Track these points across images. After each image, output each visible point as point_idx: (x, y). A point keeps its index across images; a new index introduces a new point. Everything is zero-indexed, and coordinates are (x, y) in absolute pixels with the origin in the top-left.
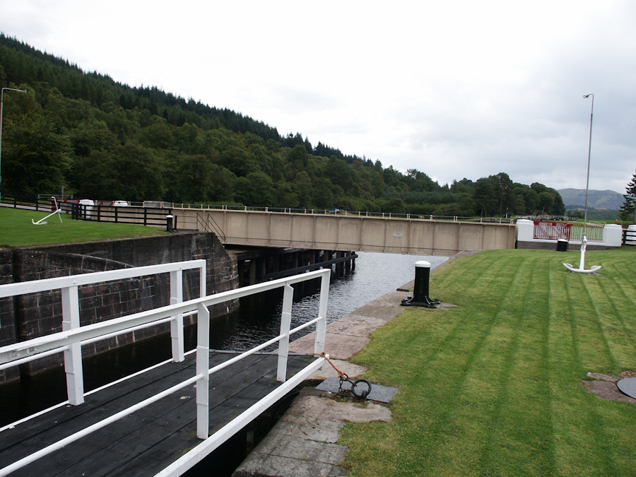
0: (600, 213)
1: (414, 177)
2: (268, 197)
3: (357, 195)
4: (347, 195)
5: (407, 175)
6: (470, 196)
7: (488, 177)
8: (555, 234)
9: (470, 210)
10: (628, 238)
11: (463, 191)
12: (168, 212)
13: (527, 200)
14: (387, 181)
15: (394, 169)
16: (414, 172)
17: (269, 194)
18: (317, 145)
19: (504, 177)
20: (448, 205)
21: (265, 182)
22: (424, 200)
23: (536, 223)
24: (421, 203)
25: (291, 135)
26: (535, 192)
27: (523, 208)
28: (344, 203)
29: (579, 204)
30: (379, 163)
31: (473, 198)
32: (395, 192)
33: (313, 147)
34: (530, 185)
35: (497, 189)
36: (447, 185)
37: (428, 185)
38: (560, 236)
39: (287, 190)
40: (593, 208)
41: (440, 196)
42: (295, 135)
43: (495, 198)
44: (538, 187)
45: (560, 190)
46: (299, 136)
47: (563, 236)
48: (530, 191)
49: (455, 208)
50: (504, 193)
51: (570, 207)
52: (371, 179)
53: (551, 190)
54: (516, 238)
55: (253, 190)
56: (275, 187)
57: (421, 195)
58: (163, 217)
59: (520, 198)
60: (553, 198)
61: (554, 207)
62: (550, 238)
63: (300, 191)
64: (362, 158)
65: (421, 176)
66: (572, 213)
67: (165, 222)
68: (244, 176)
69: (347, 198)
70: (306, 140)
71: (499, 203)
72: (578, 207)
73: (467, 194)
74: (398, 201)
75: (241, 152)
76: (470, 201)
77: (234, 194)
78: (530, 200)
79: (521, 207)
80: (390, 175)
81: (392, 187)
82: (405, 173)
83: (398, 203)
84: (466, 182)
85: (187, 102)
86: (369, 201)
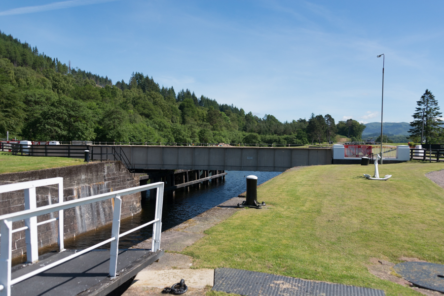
8: (360, 154)
10: (414, 154)
12: (86, 148)
23: (346, 147)
38: (365, 155)
42: (185, 91)
47: (367, 155)
54: (332, 158)
58: (82, 151)
62: (357, 156)
67: (83, 155)
70: (193, 94)
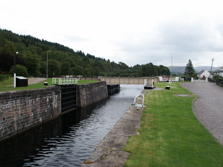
0: (182, 74)
1: (121, 64)
2: (82, 73)
3: (104, 71)
4: (102, 71)
5: (118, 64)
6: (141, 70)
7: (146, 64)
8: (166, 80)
9: (141, 75)
10: (180, 80)
11: (138, 69)
13: (158, 71)
14: (112, 66)
15: (114, 62)
16: (121, 63)
17: (82, 72)
18: (87, 54)
19: (151, 64)
20: (134, 74)
21: (81, 68)
22: (126, 72)
23: (163, 77)
24: (125, 73)
25: (78, 51)
26: (161, 68)
27: (157, 73)
28: (101, 74)
29: (175, 71)
30: (109, 60)
31: (142, 71)
32: (115, 70)
33: (85, 55)
34: (159, 66)
35: (149, 68)
36: (131, 67)
37: (126, 67)
39: (87, 71)
40: (180, 73)
41: (131, 71)
42: (79, 51)
43: (149, 71)
44: (162, 67)
45: (169, 67)
46: (81, 51)
48: (159, 68)
49: (137, 74)
50: (151, 69)
51: (173, 72)
52: (108, 66)
53: (166, 67)
54: (159, 81)
55: (77, 71)
56: (84, 70)
57: (125, 70)
59: (156, 70)
60: (167, 70)
61: (167, 73)
63: (91, 71)
64: (102, 58)
65: (123, 64)
66: (173, 75)
68: (74, 67)
69: (102, 72)
70: (83, 53)
71: (150, 72)
72: (175, 72)
73: (140, 70)
74: (119, 73)
75: (70, 59)
76: (141, 72)
77: (73, 73)
78: (159, 71)
79: (156, 73)
80: (113, 63)
81: (114, 68)
82: (118, 63)
83: (119, 74)
84: (138, 65)
85: (41, 40)
86: (109, 73)
